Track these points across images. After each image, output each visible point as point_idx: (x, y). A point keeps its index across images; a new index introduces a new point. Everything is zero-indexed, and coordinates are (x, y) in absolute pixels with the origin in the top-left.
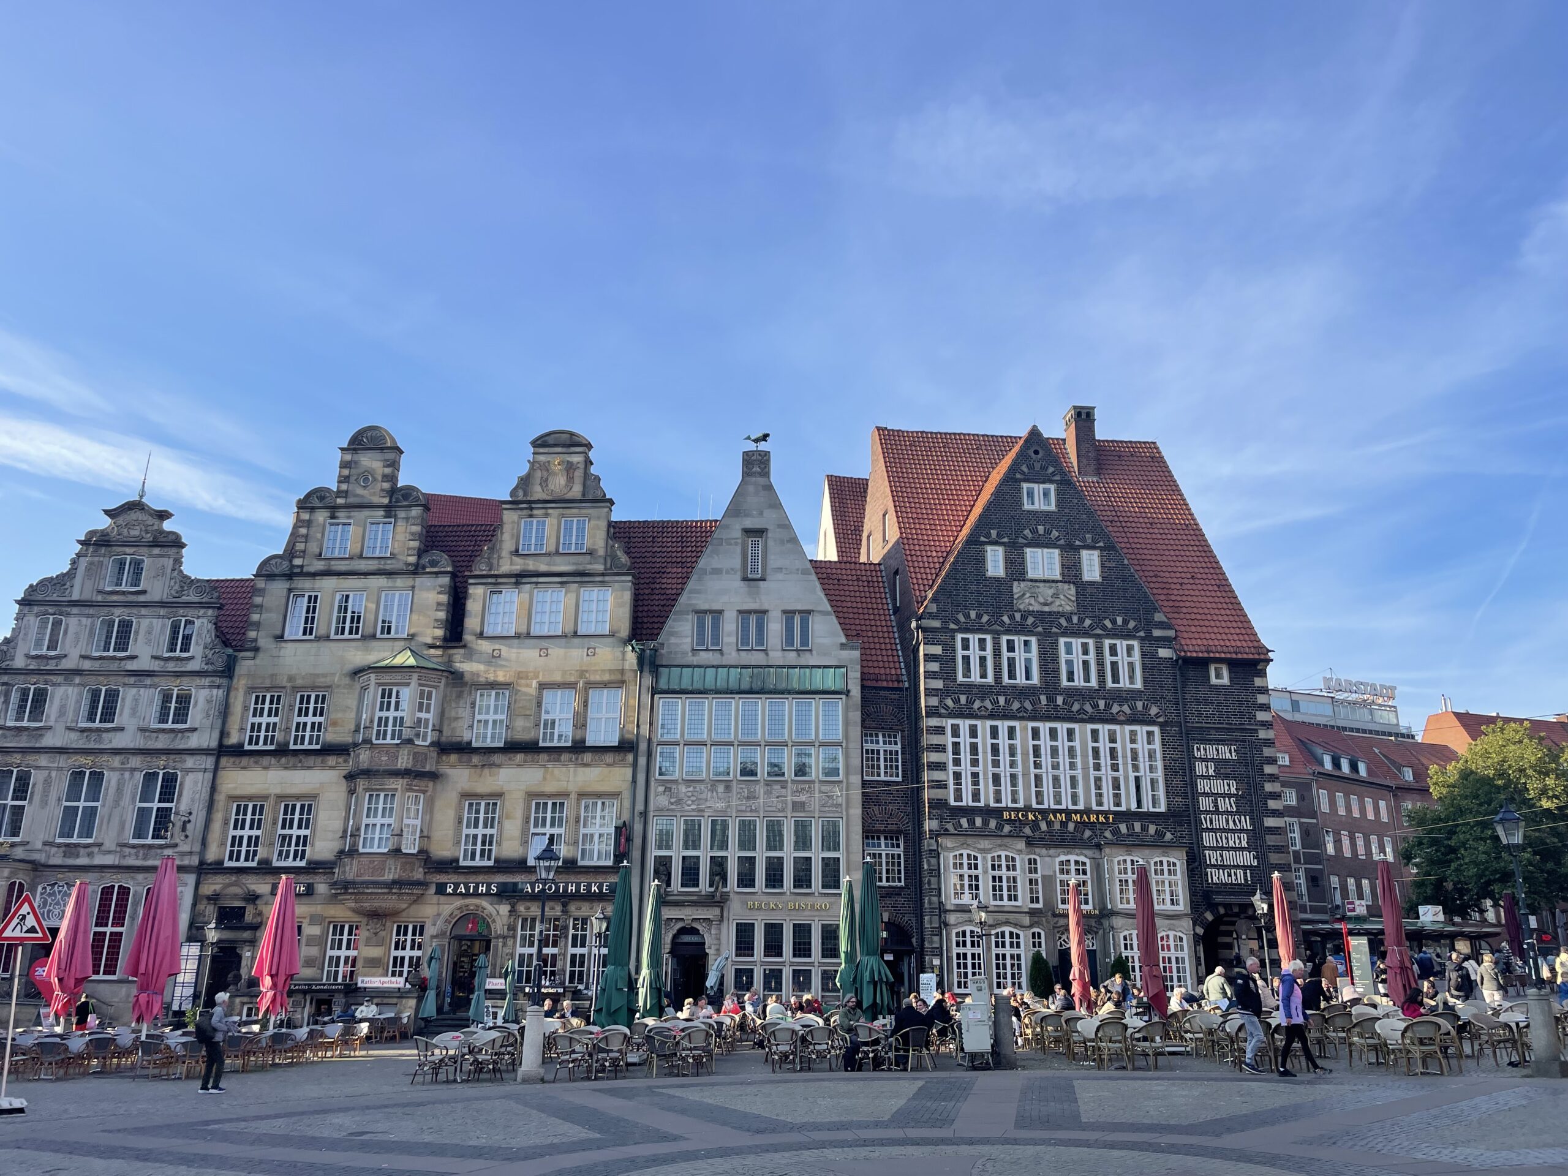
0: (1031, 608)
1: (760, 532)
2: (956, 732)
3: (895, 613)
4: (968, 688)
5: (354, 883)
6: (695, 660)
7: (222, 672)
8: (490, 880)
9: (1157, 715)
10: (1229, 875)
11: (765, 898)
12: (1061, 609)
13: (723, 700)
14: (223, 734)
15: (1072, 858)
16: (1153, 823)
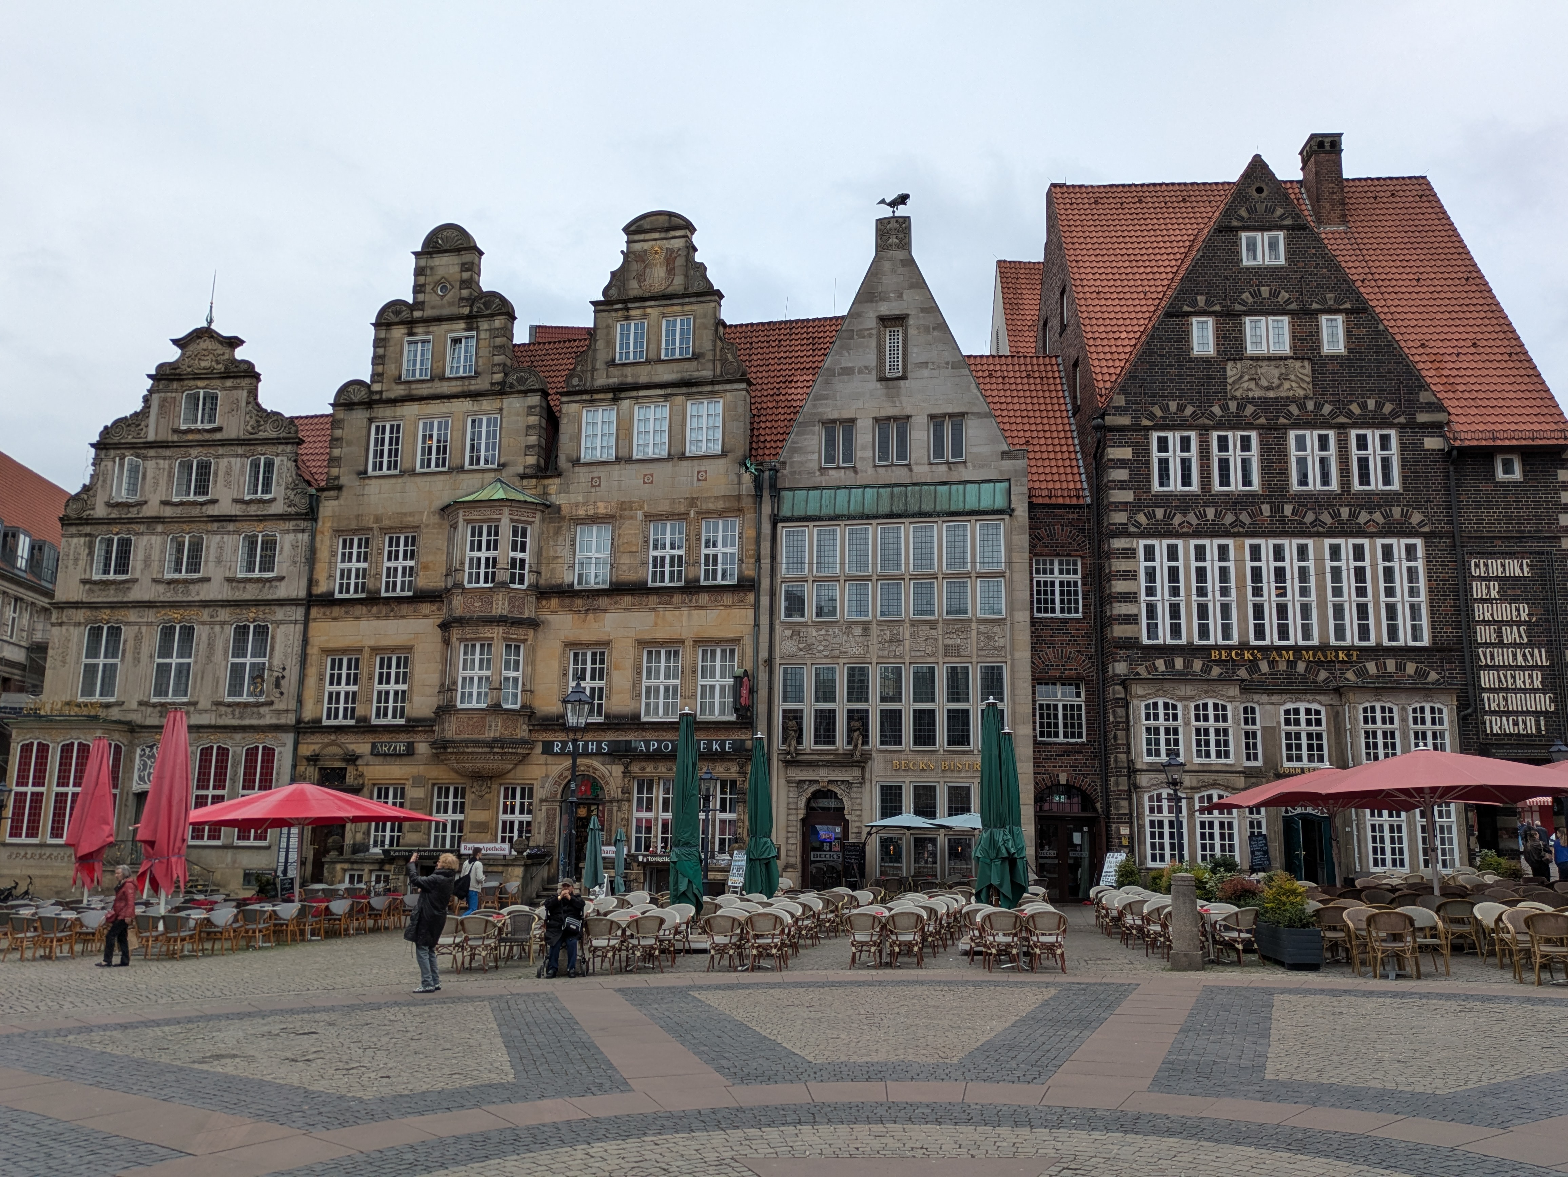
0: (1251, 395)
1: (899, 320)
2: (1150, 554)
3: (1074, 415)
4: (1166, 500)
5: (453, 742)
6: (824, 481)
7: (307, 514)
8: (600, 738)
9: (1421, 524)
10: (1516, 723)
11: (913, 757)
12: (1291, 394)
13: (858, 526)
14: (311, 582)
15: (1302, 706)
16: (1411, 660)
